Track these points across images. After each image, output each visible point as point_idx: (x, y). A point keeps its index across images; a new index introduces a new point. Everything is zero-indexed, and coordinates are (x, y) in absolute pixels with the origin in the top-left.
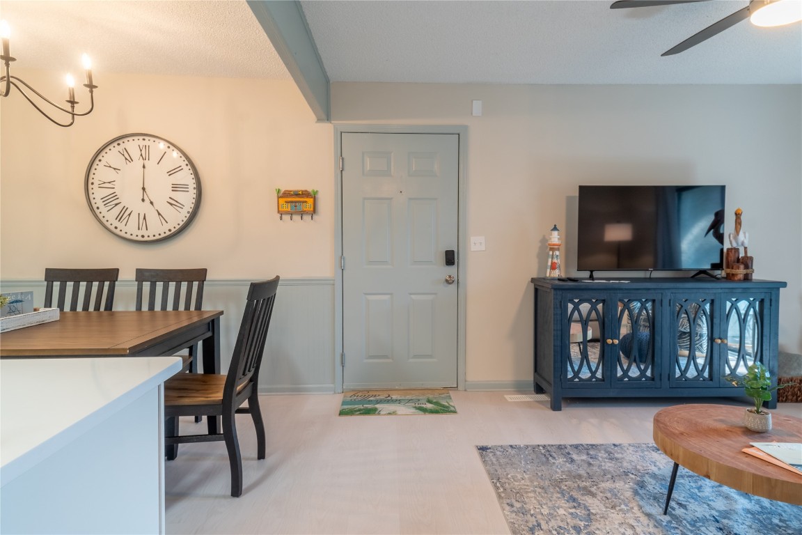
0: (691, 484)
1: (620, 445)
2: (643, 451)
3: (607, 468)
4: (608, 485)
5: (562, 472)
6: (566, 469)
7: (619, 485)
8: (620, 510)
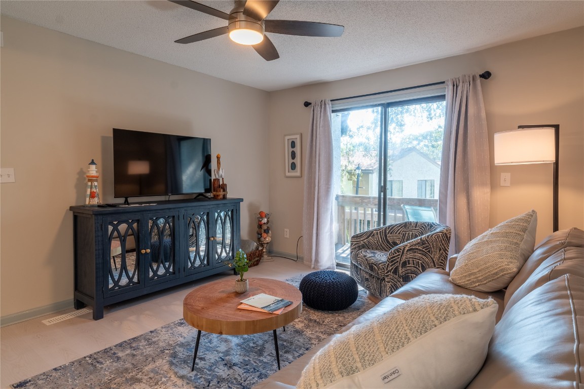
0: (205, 341)
1: (155, 330)
2: (172, 329)
3: (147, 353)
4: (150, 367)
5: (110, 373)
6: (114, 369)
7: (159, 362)
8: (162, 383)
